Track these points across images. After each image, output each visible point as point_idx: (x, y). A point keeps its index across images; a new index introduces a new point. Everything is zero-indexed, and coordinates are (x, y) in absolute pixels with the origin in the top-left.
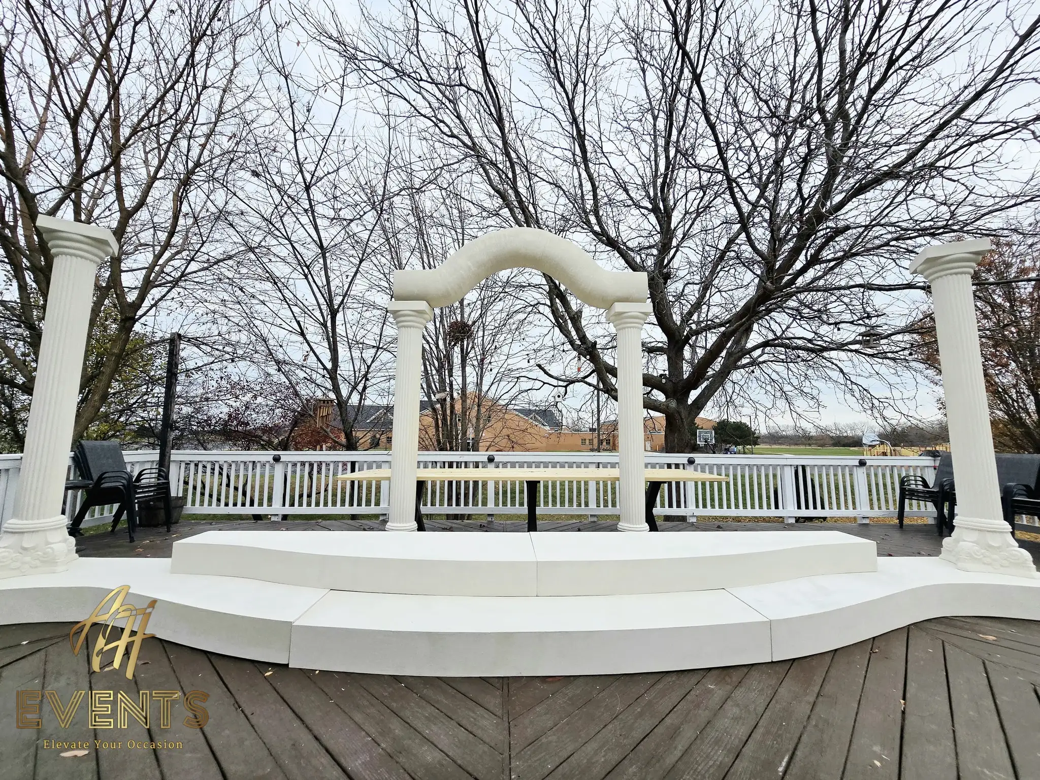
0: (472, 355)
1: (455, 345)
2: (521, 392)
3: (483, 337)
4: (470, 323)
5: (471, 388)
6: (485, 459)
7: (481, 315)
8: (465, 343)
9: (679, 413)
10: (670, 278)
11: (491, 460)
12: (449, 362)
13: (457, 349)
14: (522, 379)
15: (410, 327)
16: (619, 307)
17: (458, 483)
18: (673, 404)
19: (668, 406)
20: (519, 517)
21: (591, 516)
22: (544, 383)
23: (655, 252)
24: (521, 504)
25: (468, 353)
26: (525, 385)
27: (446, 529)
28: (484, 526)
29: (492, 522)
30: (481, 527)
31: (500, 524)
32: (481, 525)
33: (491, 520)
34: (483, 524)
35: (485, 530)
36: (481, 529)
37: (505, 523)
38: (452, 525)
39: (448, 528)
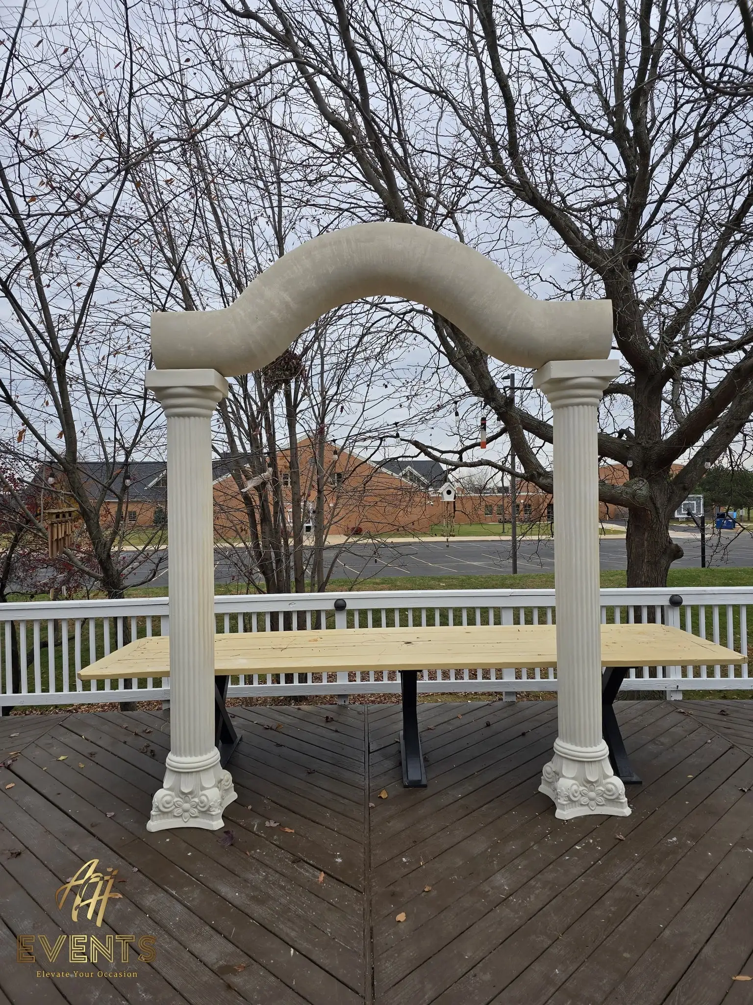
0: (303, 405)
3: (322, 373)
4: (298, 351)
6: (330, 606)
7: (317, 338)
8: (293, 385)
9: (652, 499)
10: (642, 261)
11: (340, 606)
12: (267, 419)
13: (279, 399)
15: (188, 415)
16: (558, 369)
18: (642, 488)
19: (634, 495)
20: (387, 696)
21: (508, 693)
23: (616, 214)
25: (297, 404)
27: (271, 729)
28: (332, 718)
29: (345, 707)
30: (327, 722)
31: (359, 713)
32: (327, 718)
33: (343, 703)
34: (331, 715)
35: (333, 728)
36: (328, 725)
37: (366, 710)
38: (282, 718)
39: (274, 727)
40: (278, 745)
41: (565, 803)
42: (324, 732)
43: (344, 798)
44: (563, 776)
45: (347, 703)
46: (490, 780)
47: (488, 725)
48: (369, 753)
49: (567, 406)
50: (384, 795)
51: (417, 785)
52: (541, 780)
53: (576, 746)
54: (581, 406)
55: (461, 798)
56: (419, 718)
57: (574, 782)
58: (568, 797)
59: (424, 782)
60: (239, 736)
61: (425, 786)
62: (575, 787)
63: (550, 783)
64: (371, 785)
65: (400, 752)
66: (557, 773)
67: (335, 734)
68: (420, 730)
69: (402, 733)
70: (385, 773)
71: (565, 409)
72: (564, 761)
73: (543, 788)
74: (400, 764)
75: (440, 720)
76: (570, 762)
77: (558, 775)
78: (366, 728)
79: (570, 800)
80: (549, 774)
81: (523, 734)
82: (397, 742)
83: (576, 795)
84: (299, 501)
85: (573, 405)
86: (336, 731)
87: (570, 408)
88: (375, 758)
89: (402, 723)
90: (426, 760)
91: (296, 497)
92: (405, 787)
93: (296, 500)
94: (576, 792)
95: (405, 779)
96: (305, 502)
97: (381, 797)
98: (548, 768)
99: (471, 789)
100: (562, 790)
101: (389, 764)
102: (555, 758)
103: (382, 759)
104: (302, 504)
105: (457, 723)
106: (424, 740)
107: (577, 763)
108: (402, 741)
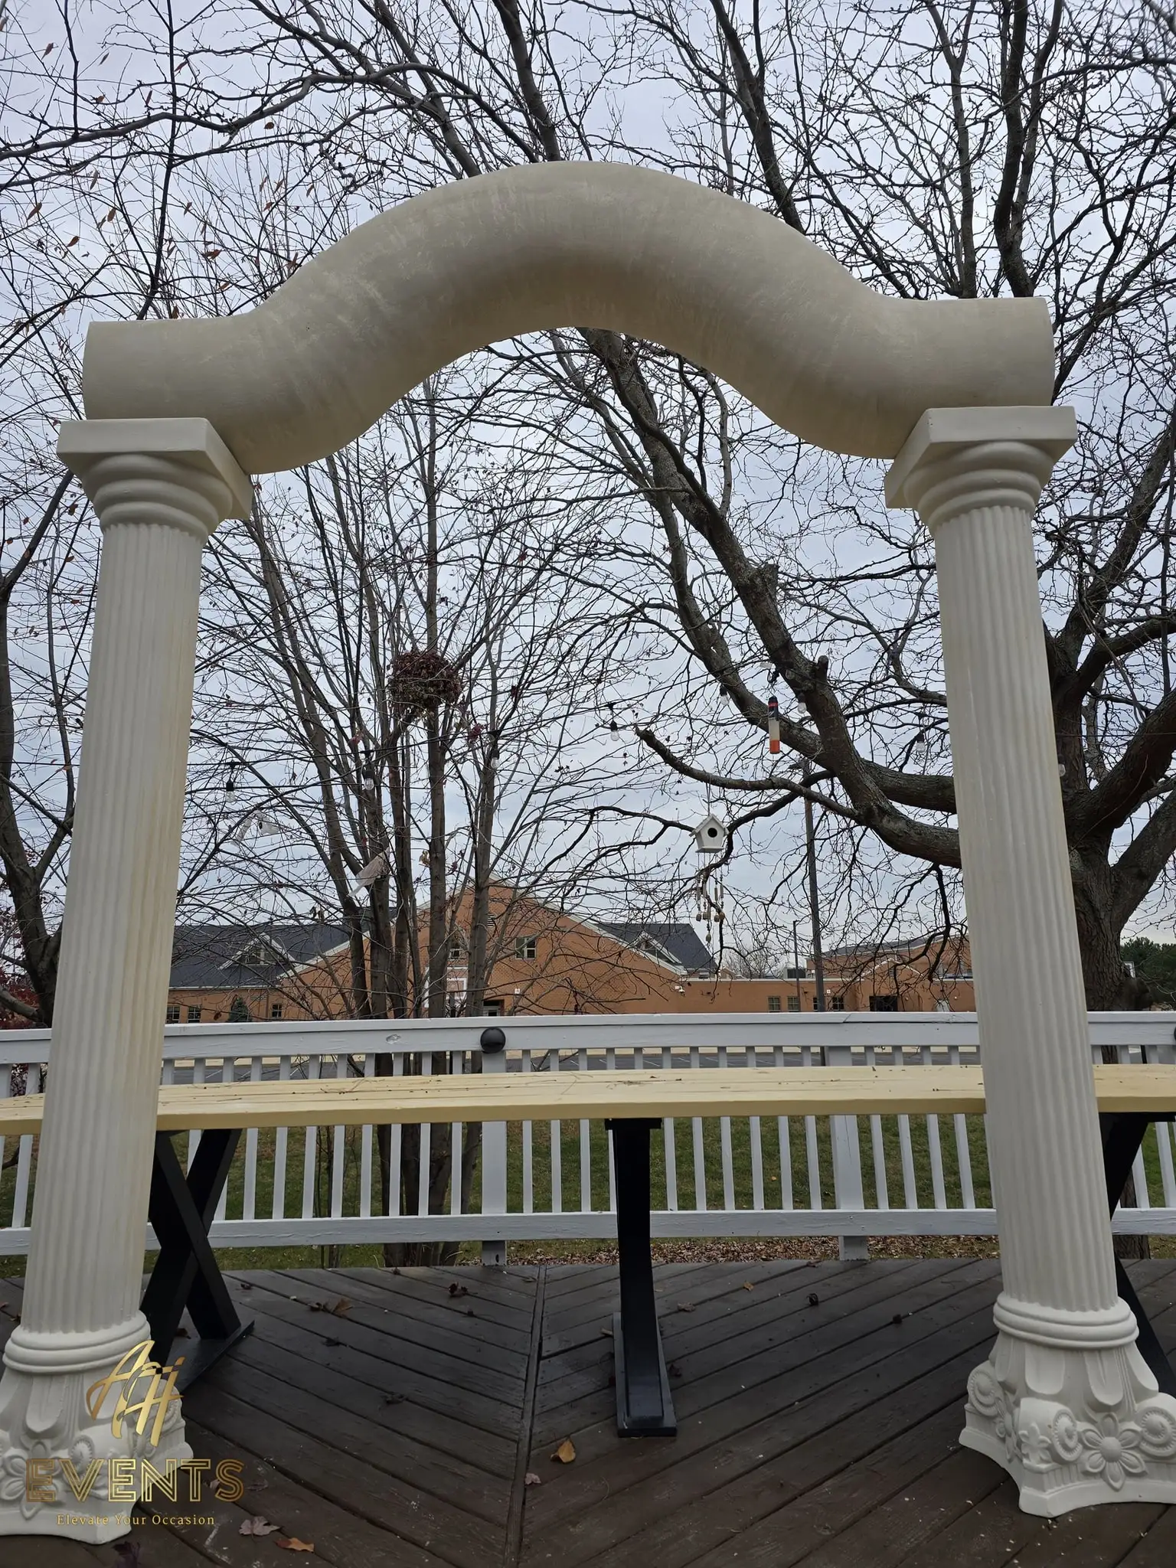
0: (459, 747)
1: (409, 719)
2: (603, 853)
5: (458, 846)
6: (471, 1043)
8: (441, 709)
11: (493, 1044)
12: (393, 767)
13: (418, 733)
14: (604, 814)
17: (411, 1132)
21: (850, 1240)
22: (667, 824)
24: (600, 1203)
25: (446, 743)
26: (612, 831)
27: (325, 1310)
28: (464, 1289)
29: (497, 1269)
30: (453, 1296)
31: (526, 1280)
32: (454, 1288)
33: (494, 1262)
34: (461, 1283)
35: (465, 1309)
36: (454, 1304)
37: (542, 1276)
38: (357, 1290)
39: (331, 1307)
40: (332, 1343)
41: (1043, 1466)
42: (442, 1316)
43: (465, 1462)
44: (1030, 1393)
45: (503, 1261)
46: (835, 1416)
47: (814, 1302)
48: (540, 1358)
49: (966, 510)
50: (566, 1454)
51: (652, 1430)
52: (962, 1414)
53: (1056, 1307)
54: (997, 508)
55: (763, 1463)
56: (658, 1290)
57: (1057, 1407)
58: (1050, 1449)
59: (669, 1421)
60: (244, 1324)
61: (672, 1432)
62: (1065, 1422)
63: (990, 1419)
64: (536, 1430)
65: (612, 1356)
66: (1006, 1387)
67: (466, 1322)
68: (659, 1310)
69: (618, 1316)
70: (572, 1404)
71: (963, 517)
72: (1029, 1352)
73: (971, 1437)
74: (612, 1382)
75: (705, 1292)
76: (1043, 1354)
77: (1012, 1391)
78: (539, 1310)
79: (1057, 1459)
80: (984, 1394)
81: (897, 1320)
82: (607, 1336)
83: (1071, 1444)
84: (442, 910)
85: (979, 506)
86: (470, 1314)
87: (975, 513)
88: (553, 1369)
89: (619, 1300)
90: (673, 1373)
91: (438, 903)
92: (622, 1434)
93: (436, 909)
94: (1070, 1437)
95: (621, 1415)
96: (454, 912)
97: (558, 1460)
98: (981, 1379)
99: (788, 1439)
100: (1032, 1431)
101: (583, 1383)
102: (1000, 1347)
103: (569, 1371)
104: (449, 913)
105: (744, 1299)
106: (667, 1333)
107: (1062, 1355)
108: (618, 1334)
